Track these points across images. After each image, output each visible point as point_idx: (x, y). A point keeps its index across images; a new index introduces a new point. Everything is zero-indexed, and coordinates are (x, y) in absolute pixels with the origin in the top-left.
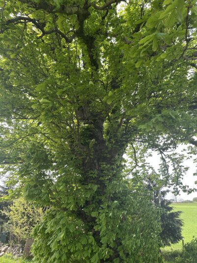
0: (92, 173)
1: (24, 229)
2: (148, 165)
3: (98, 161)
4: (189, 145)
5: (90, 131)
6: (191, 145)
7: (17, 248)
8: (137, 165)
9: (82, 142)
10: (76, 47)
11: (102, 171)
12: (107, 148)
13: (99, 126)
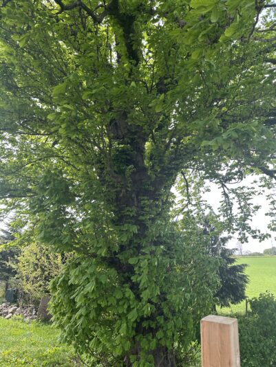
0: (128, 211)
1: (37, 285)
2: (204, 203)
3: (137, 196)
4: (261, 175)
5: (126, 154)
6: (265, 175)
7: (29, 308)
8: (189, 203)
9: (116, 169)
10: (107, 31)
11: (142, 208)
12: (149, 178)
13: (139, 148)
